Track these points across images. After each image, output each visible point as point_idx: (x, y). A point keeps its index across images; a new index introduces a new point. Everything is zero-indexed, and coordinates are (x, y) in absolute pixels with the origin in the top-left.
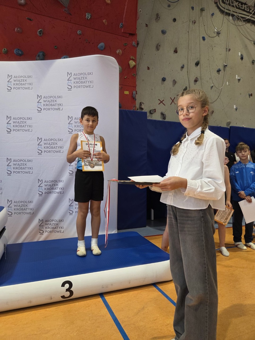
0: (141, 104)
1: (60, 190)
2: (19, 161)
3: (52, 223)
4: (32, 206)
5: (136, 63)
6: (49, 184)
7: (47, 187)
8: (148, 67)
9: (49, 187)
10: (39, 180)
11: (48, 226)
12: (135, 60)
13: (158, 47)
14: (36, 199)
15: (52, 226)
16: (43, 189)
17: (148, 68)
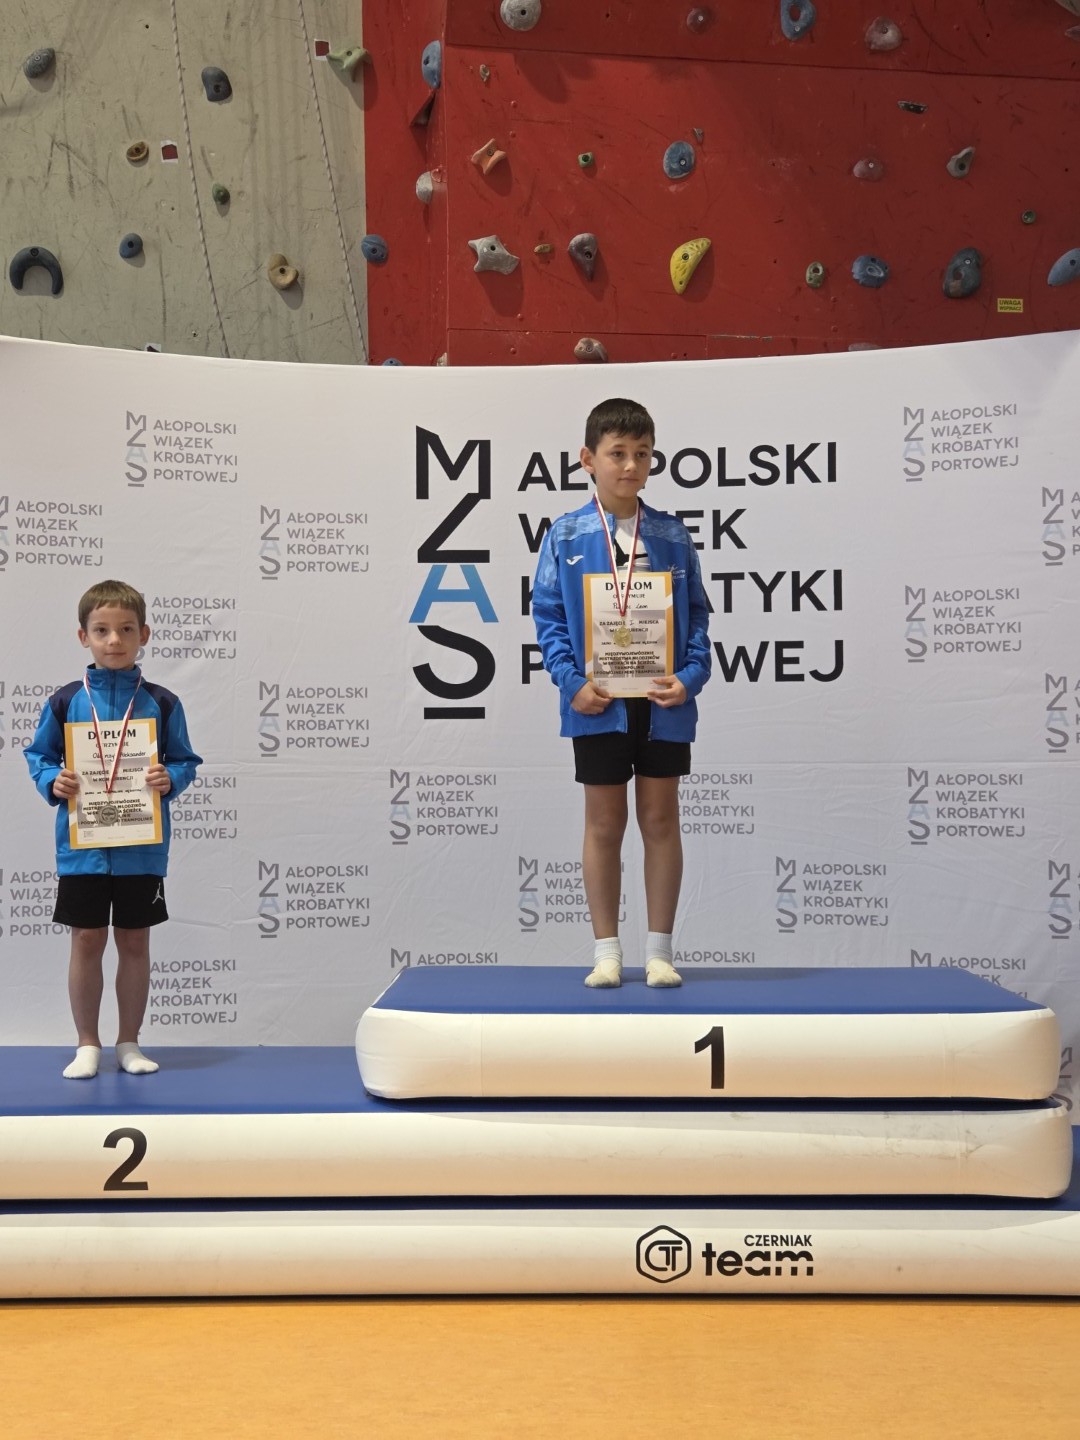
10: (1052, 864)
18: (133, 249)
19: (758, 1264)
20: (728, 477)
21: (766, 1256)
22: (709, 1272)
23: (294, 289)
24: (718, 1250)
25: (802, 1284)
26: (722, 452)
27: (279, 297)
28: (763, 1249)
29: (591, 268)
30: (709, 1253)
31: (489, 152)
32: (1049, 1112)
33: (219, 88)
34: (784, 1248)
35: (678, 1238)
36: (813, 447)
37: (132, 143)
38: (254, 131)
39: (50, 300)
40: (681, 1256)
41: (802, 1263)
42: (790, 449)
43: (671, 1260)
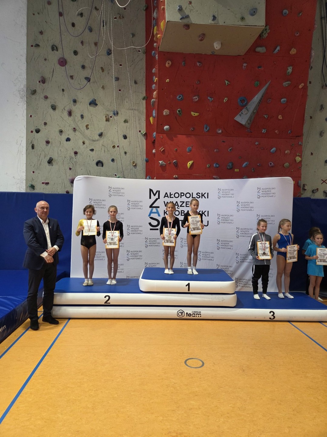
1: (250, 261)
3: (243, 281)
4: (231, 269)
6: (243, 256)
7: (242, 258)
8: (311, 153)
9: (243, 258)
10: (236, 253)
11: (241, 282)
12: (301, 156)
13: (321, 134)
14: (234, 265)
15: (244, 283)
16: (239, 259)
18: (113, 160)
19: (194, 315)
20: (193, 197)
21: (195, 314)
22: (187, 316)
23: (135, 166)
24: (188, 313)
25: (200, 318)
26: (192, 193)
27: (133, 167)
28: (194, 313)
29: (176, 165)
30: (187, 314)
31: (162, 149)
32: (234, 295)
33: (125, 137)
34: (197, 313)
35: (182, 311)
36: (205, 193)
37: (113, 145)
38: (130, 143)
39: (101, 167)
40: (183, 314)
41: (200, 315)
42: (202, 193)
43: (182, 314)
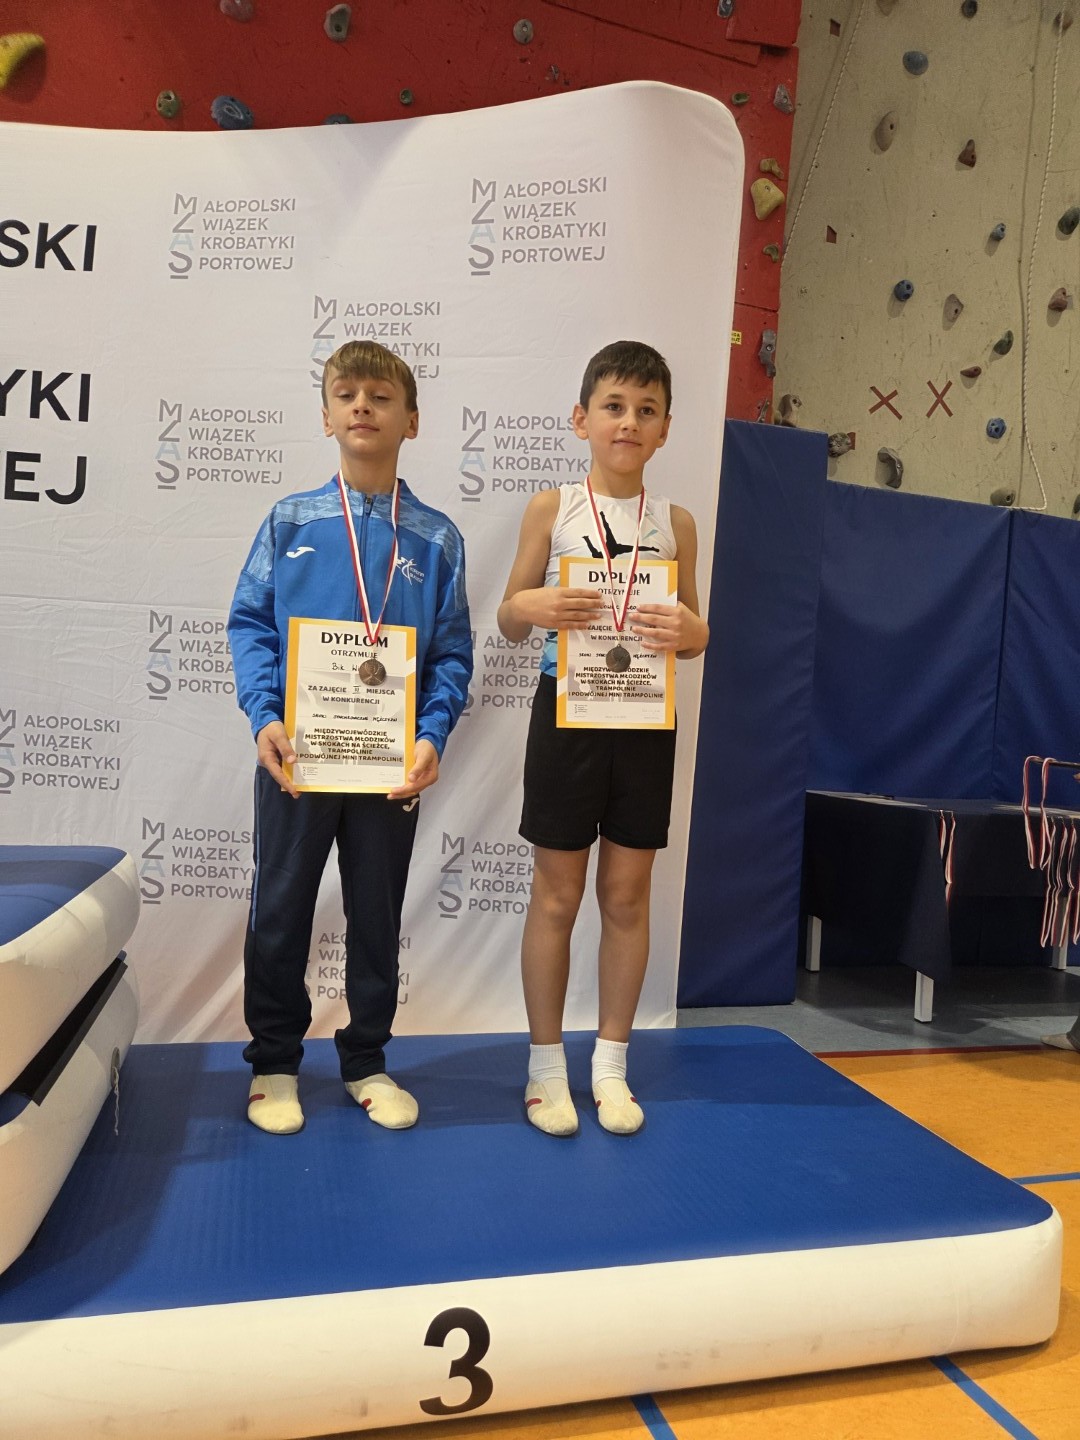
0: (785, 406)
2: (207, 628)
5: (784, 189)
8: (830, 228)
11: (334, 963)
12: (780, 181)
13: (882, 136)
17: (832, 235)
